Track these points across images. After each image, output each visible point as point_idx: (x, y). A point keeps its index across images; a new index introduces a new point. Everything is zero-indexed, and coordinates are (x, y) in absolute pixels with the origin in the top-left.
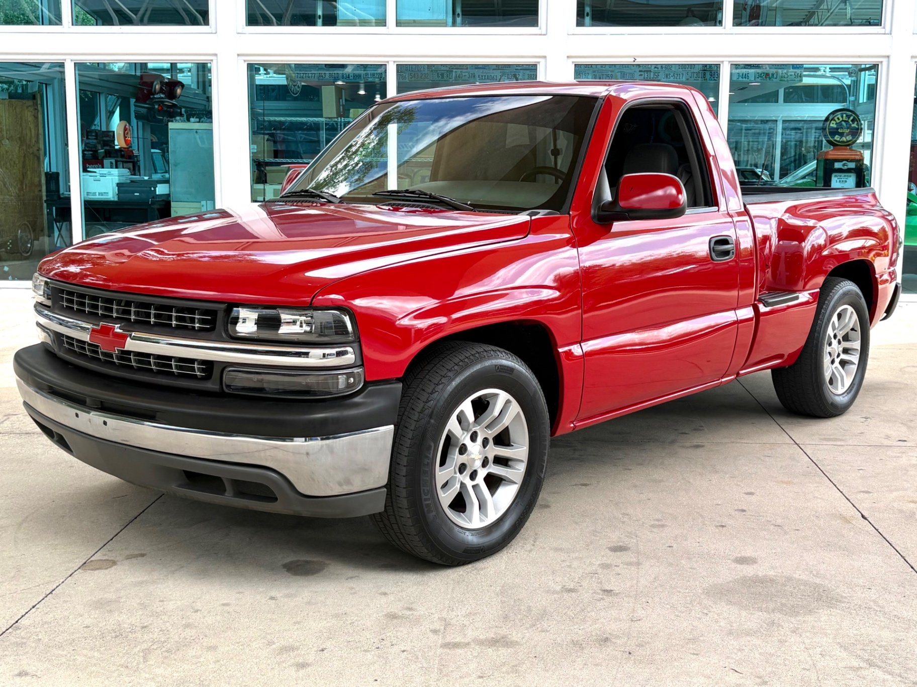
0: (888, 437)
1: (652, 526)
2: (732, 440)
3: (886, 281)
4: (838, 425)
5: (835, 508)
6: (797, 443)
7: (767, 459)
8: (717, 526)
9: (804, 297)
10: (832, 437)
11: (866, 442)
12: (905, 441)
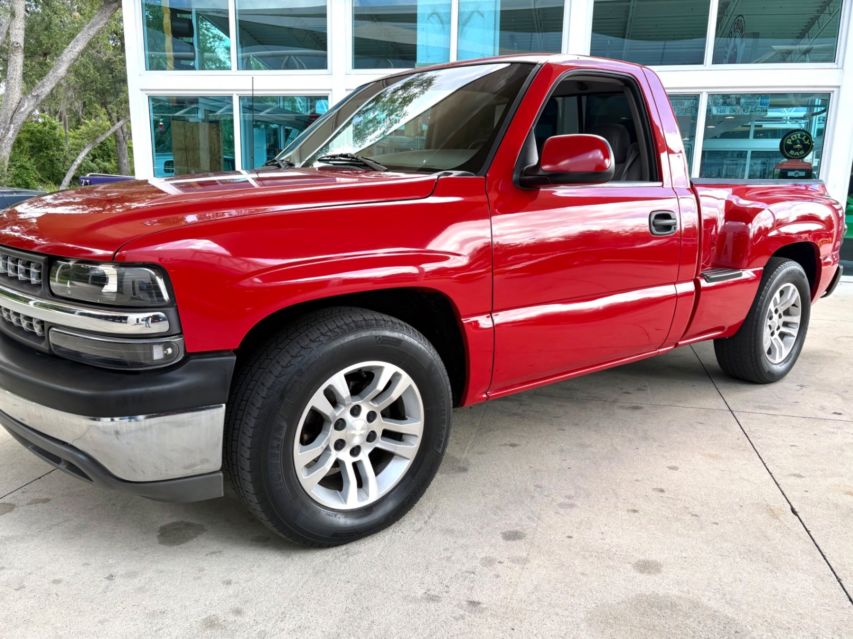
0: (823, 408)
1: (561, 505)
2: (671, 403)
3: (828, 263)
4: (773, 392)
5: (761, 496)
6: (732, 409)
7: (699, 426)
8: (628, 511)
9: (747, 274)
10: (766, 405)
11: (800, 413)
12: (840, 414)
